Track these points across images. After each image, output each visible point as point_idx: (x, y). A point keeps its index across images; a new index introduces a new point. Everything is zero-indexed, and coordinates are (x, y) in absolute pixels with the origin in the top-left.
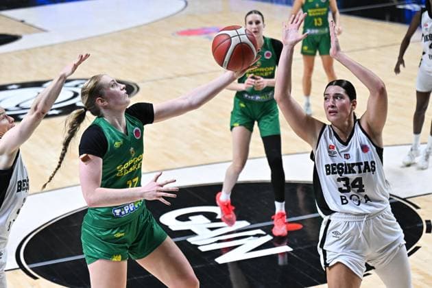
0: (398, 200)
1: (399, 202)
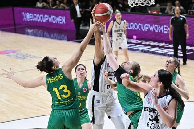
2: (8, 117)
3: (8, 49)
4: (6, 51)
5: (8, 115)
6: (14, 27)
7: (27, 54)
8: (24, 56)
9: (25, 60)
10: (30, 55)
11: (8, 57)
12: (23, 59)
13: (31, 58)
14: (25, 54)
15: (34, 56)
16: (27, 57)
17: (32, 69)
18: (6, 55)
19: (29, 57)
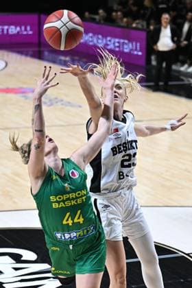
0: (183, 254)
1: (183, 256)
2: (14, 202)
3: (25, 86)
4: (21, 88)
5: (16, 200)
6: (36, 49)
7: (56, 98)
8: (50, 100)
9: (52, 107)
10: (62, 101)
11: (23, 98)
12: (50, 106)
13: (62, 104)
14: (53, 97)
15: (69, 103)
16: (57, 102)
17: (63, 123)
18: (21, 95)
19: (59, 104)
